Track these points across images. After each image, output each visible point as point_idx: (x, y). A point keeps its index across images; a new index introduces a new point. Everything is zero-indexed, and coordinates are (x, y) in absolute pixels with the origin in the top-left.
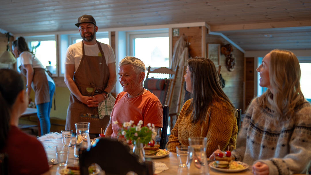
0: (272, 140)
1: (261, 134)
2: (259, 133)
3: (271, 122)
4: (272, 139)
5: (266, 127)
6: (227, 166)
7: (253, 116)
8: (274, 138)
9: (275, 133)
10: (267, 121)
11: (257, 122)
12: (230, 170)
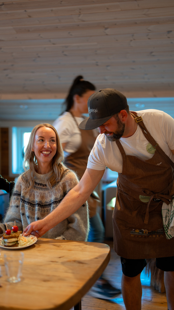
0: (44, 212)
1: (34, 208)
2: (32, 208)
3: (41, 194)
4: (44, 210)
5: (37, 200)
6: (16, 243)
7: (22, 193)
8: (45, 209)
9: (46, 204)
10: (37, 194)
11: (27, 197)
12: (19, 247)
